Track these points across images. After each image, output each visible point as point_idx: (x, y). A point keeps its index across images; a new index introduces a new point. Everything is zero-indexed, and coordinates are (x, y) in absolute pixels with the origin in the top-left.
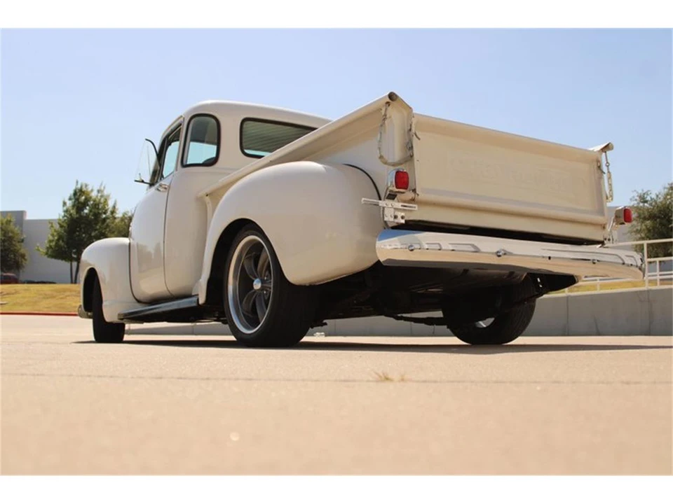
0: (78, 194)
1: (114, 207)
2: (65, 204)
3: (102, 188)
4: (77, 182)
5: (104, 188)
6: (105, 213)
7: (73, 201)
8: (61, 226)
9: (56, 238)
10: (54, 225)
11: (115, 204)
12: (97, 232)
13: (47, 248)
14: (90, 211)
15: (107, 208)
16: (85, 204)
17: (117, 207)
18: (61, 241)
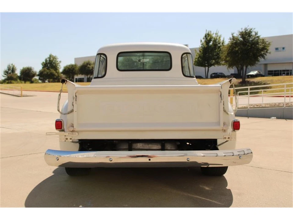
0: (207, 36)
1: (223, 41)
2: (201, 41)
3: (217, 32)
4: (206, 30)
5: (218, 32)
6: (219, 44)
7: (205, 39)
8: (200, 51)
9: (198, 57)
10: (197, 51)
11: (224, 39)
12: (216, 53)
13: (195, 62)
14: (213, 43)
15: (220, 41)
16: (210, 40)
17: (225, 41)
18: (200, 59)
